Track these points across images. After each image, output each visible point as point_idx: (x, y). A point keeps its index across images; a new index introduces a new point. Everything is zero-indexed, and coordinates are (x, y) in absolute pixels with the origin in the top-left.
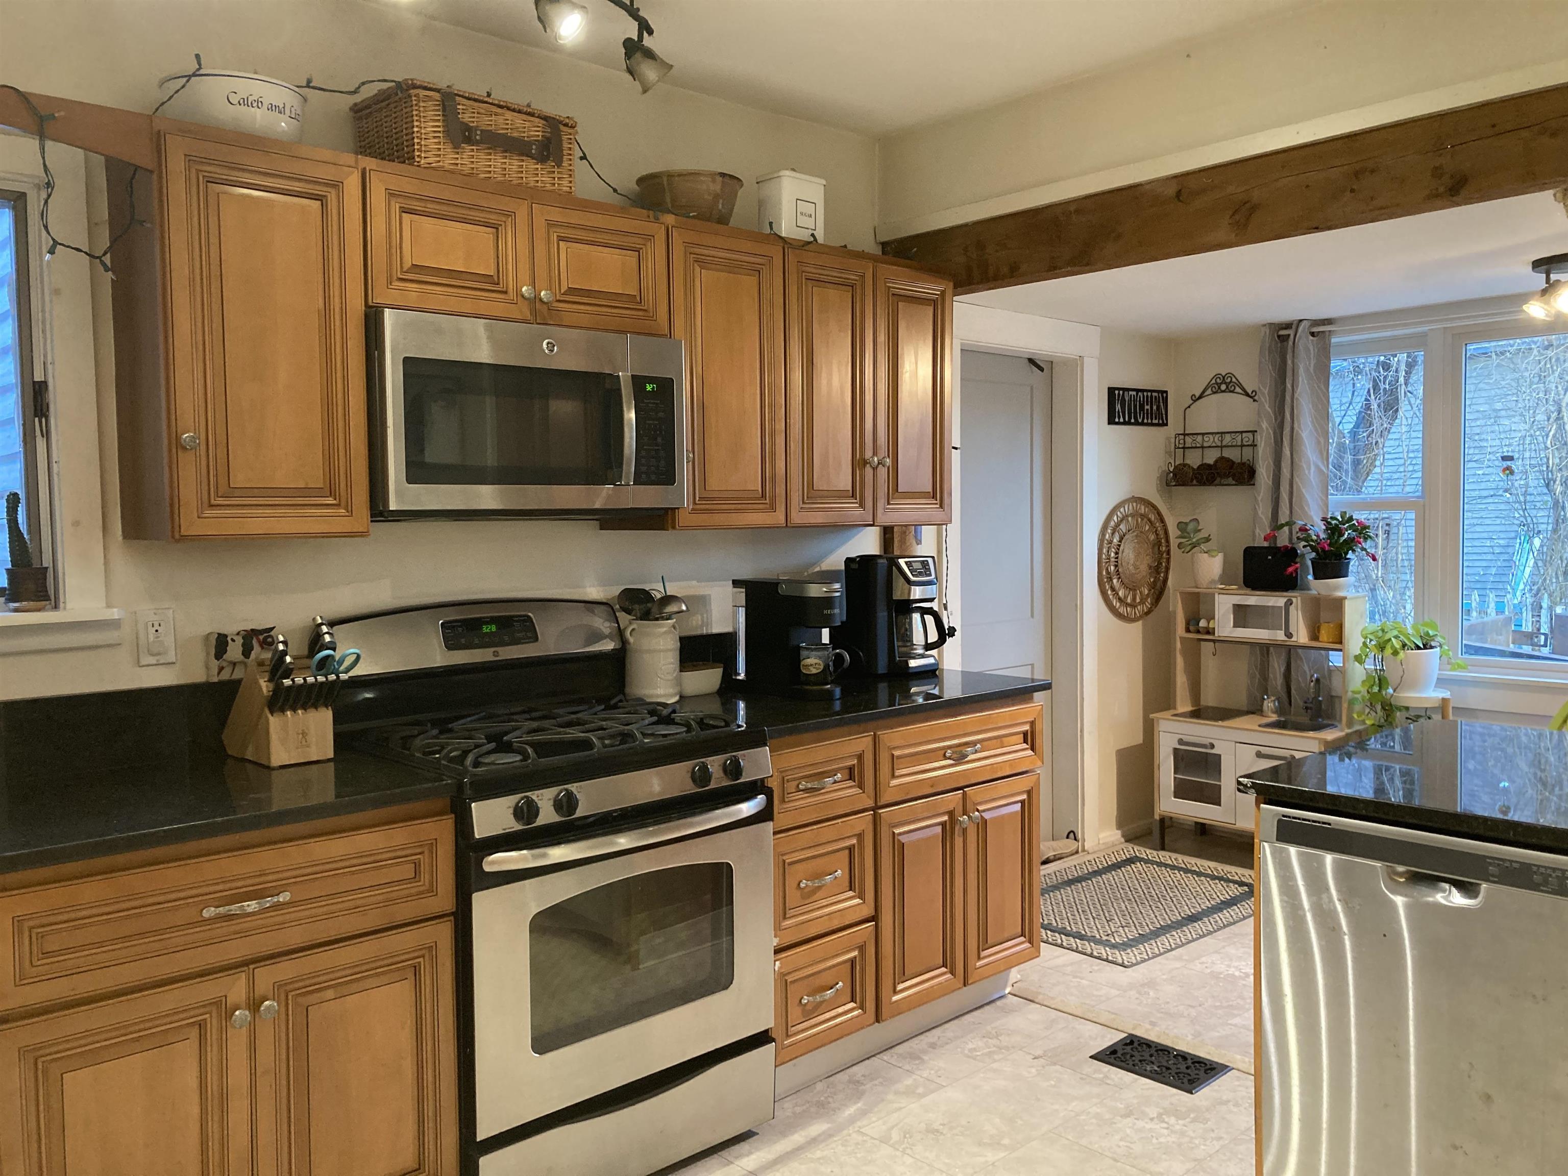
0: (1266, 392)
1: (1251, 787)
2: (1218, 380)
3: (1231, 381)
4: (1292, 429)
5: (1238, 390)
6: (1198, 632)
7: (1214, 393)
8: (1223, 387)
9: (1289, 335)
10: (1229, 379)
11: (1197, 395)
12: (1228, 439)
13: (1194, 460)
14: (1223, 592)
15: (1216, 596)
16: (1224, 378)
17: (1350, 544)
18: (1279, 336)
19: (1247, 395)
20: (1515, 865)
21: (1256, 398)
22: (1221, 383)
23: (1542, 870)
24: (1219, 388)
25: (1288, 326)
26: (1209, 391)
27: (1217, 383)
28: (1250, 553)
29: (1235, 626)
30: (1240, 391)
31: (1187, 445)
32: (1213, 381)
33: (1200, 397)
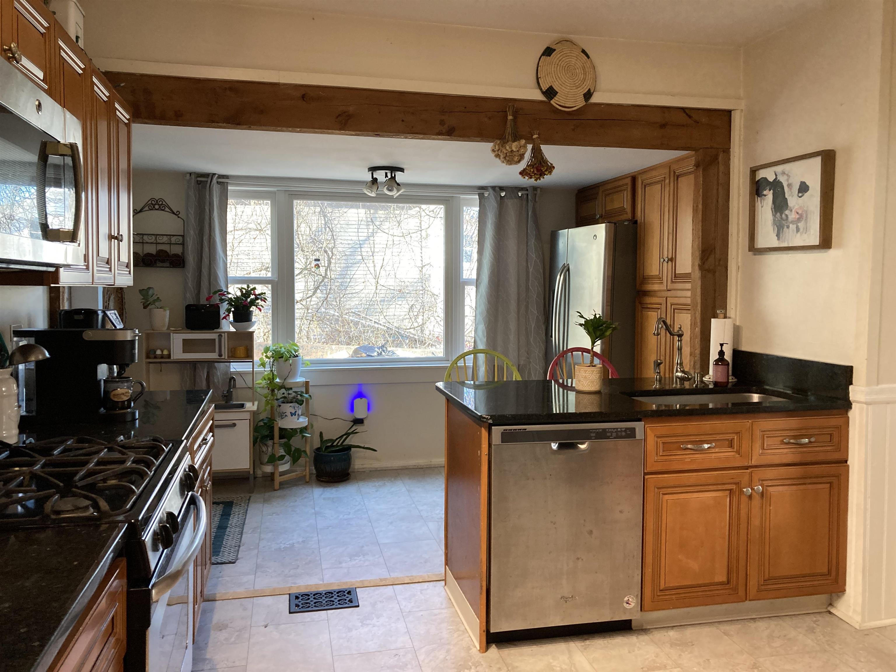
0: (192, 213)
1: (490, 419)
2: (153, 202)
3: (162, 204)
4: (210, 235)
5: (167, 209)
6: (155, 357)
7: (151, 210)
8: (157, 207)
9: (207, 181)
10: (161, 203)
11: (138, 210)
14: (176, 332)
15: (172, 334)
16: (157, 201)
17: (253, 303)
18: (197, 181)
19: (173, 213)
20: (601, 430)
21: (179, 216)
22: (155, 204)
24: (154, 207)
25: (206, 175)
26: (147, 208)
27: (152, 204)
28: (189, 308)
29: (184, 352)
30: (169, 211)
32: (150, 202)
33: (141, 211)
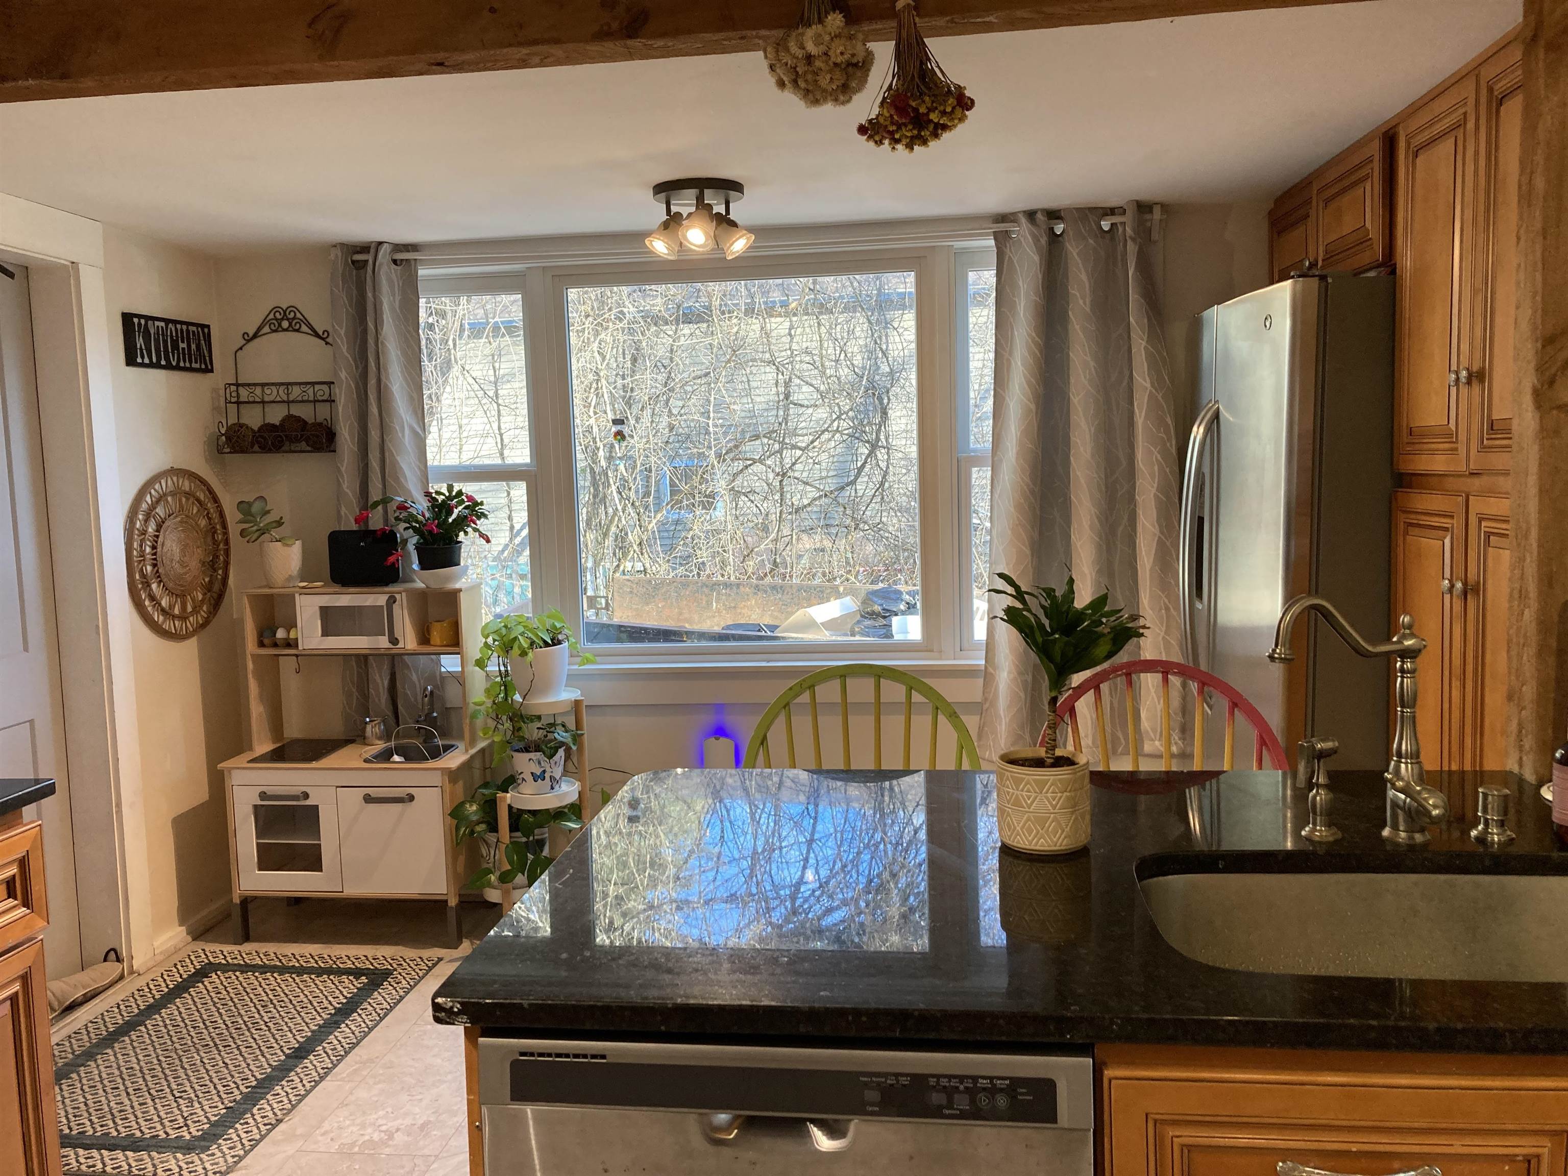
0: (343, 332)
1: (460, 1012)
2: (277, 315)
3: (294, 318)
4: (379, 381)
5: (304, 328)
6: (275, 645)
7: (276, 331)
8: (285, 324)
9: (366, 261)
10: (292, 315)
11: (251, 335)
12: (296, 392)
13: (253, 418)
14: (305, 592)
15: (297, 596)
16: (285, 312)
17: (462, 523)
18: (353, 262)
19: (317, 335)
20: (904, 1081)
21: (328, 340)
22: (282, 319)
23: (944, 1082)
24: (280, 325)
25: (364, 248)
26: (266, 329)
27: (276, 319)
28: (337, 540)
29: (326, 633)
30: (310, 332)
31: (242, 399)
32: (271, 316)
33: (255, 336)
